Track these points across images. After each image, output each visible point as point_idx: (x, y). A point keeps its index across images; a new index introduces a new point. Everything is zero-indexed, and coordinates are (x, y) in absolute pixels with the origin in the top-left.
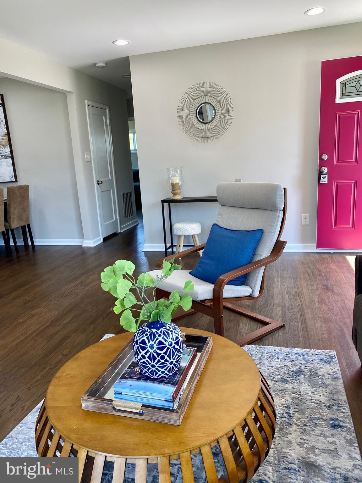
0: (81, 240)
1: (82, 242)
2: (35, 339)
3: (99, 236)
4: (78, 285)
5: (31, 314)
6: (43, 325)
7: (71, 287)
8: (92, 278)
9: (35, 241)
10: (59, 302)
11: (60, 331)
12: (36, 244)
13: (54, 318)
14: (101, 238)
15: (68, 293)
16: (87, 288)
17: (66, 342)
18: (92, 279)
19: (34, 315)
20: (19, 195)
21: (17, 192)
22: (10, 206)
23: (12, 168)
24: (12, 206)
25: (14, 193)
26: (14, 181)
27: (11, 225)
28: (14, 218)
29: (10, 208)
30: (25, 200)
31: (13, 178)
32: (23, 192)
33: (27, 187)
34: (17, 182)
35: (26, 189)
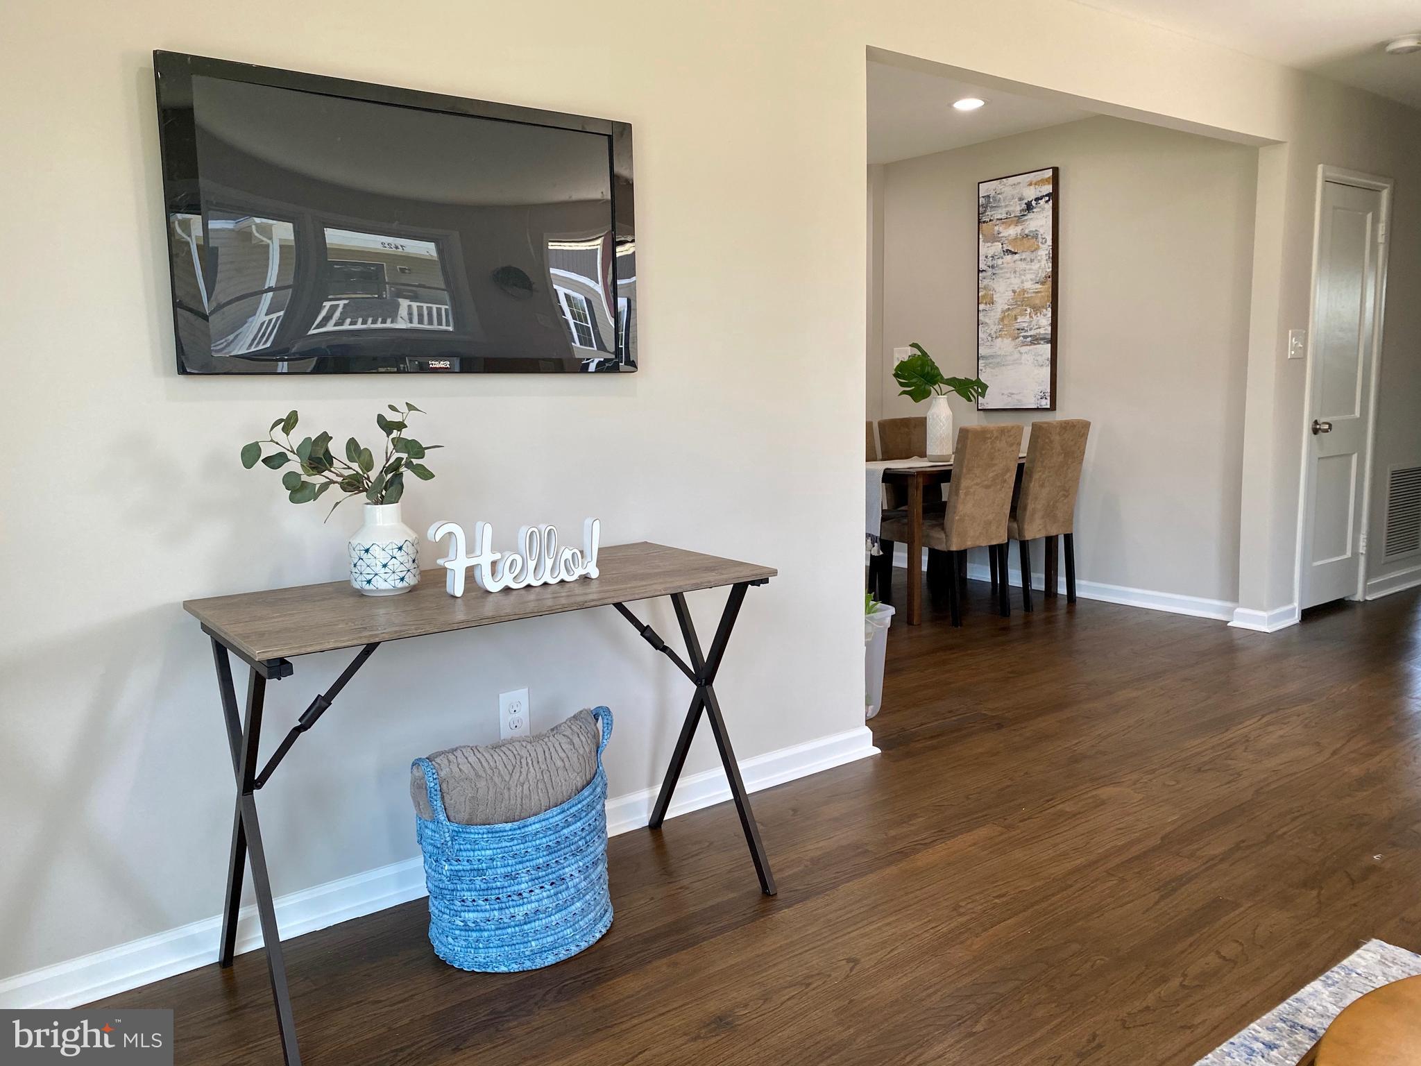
0: (1229, 605)
1: (1231, 612)
2: (1121, 875)
3: (1290, 601)
4: (1234, 743)
5: (1093, 796)
6: (1139, 841)
7: (1213, 747)
8: (1281, 733)
9: (1079, 585)
10: (1178, 782)
11: (1197, 876)
12: (1080, 593)
13: (1168, 829)
14: (1294, 609)
15: (1205, 763)
16: (1271, 763)
17: (1225, 919)
18: (1281, 737)
19: (1103, 803)
20: (1060, 448)
21: (1056, 438)
22: (1031, 477)
23: (1047, 371)
24: (1036, 476)
25: (1047, 440)
26: (1048, 407)
27: (1023, 528)
28: (1034, 511)
29: (1031, 481)
30: (1073, 462)
31: (1046, 399)
32: (1072, 440)
33: (1086, 426)
34: (1055, 410)
35: (1080, 432)
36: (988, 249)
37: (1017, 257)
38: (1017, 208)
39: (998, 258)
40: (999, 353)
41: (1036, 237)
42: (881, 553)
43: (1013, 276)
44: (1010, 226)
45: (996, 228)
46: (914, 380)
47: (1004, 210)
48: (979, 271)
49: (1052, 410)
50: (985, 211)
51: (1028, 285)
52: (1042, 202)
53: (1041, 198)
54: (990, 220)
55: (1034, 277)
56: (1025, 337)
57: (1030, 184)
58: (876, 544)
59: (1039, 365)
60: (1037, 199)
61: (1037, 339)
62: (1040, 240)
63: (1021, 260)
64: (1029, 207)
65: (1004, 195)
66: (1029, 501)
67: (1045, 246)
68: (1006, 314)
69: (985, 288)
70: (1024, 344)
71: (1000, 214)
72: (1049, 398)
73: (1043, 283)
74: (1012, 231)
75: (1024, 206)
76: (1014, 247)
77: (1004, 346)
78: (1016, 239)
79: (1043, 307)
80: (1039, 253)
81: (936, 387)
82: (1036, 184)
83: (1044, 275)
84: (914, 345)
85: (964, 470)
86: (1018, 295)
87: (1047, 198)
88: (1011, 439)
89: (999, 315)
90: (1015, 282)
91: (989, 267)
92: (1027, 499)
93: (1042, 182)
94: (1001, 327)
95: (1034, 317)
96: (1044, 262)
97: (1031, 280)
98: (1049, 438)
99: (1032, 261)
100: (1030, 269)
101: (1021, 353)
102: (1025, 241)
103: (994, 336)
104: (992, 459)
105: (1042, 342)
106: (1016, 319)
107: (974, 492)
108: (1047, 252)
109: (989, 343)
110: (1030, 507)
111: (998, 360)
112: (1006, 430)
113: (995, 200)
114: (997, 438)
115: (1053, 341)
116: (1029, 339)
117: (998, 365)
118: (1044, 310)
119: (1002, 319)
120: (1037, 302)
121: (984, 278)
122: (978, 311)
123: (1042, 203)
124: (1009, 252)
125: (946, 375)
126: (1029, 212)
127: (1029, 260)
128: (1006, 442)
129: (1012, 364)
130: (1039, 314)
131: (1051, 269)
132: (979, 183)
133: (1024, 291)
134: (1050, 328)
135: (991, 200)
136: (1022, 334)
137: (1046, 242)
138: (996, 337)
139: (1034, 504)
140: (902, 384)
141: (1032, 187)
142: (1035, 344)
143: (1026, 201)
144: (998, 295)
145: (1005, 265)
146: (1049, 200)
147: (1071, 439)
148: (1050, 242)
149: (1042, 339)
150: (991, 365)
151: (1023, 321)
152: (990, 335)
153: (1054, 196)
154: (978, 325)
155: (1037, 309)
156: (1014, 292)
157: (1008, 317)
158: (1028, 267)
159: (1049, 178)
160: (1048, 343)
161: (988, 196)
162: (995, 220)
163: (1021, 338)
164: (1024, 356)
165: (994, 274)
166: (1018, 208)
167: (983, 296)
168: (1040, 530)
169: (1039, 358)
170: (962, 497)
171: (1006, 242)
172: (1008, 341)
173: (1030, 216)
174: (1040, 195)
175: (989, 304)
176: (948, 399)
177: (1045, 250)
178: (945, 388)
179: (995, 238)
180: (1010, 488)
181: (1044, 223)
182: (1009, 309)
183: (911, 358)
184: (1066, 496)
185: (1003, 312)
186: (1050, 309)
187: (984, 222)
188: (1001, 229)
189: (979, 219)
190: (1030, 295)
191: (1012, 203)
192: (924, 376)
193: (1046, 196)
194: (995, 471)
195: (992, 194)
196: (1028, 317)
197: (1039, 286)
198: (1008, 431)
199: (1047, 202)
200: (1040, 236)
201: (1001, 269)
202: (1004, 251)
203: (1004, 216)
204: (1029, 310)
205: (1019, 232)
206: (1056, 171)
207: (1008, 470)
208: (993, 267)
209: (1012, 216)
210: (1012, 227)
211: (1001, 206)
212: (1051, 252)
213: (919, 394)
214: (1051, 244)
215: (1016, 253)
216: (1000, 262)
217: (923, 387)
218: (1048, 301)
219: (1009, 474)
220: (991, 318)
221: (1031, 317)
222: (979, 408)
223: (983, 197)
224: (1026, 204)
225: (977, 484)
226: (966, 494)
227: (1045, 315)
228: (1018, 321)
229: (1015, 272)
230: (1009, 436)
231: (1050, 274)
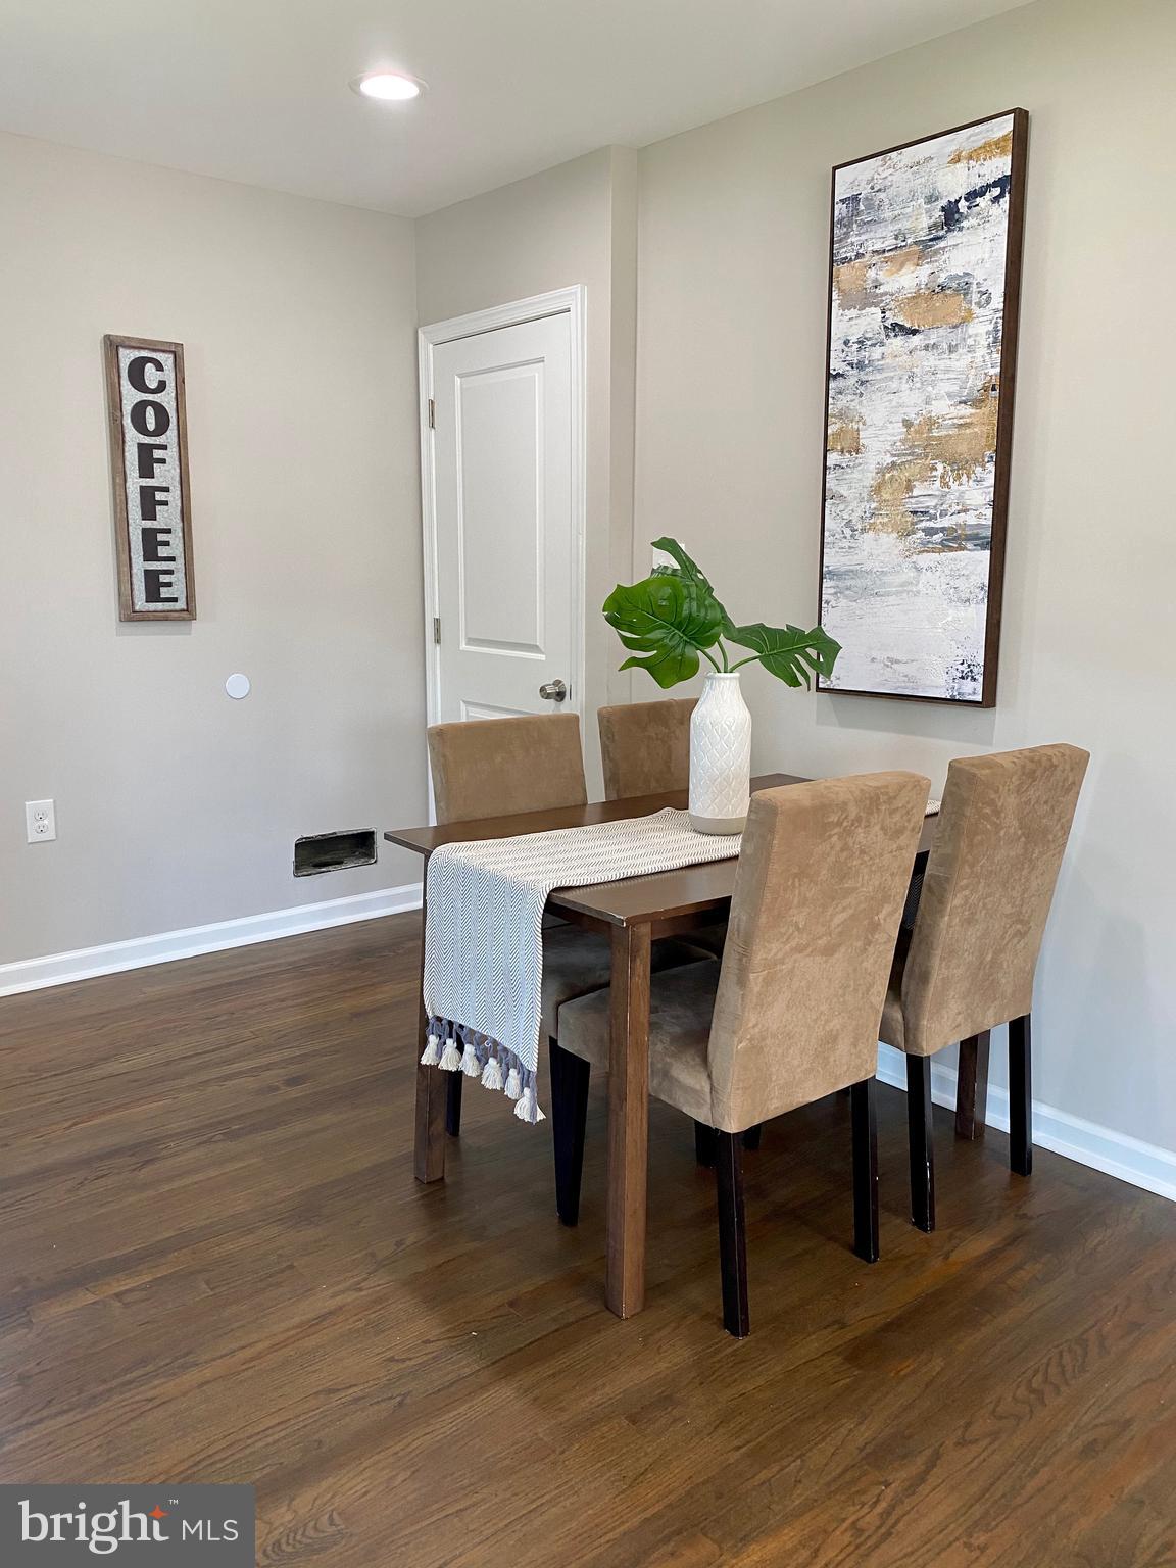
20: (1015, 823)
21: (1011, 802)
22: (942, 901)
23: (977, 615)
24: (955, 901)
25: (988, 810)
26: (979, 698)
27: (917, 1028)
28: (946, 981)
29: (941, 912)
30: (1042, 854)
31: (974, 679)
32: (1046, 803)
33: (1078, 761)
34: (995, 706)
35: (1066, 779)
36: (851, 324)
37: (916, 340)
38: (922, 220)
39: (874, 345)
40: (867, 566)
41: (964, 289)
42: (540, 1116)
43: (905, 386)
44: (902, 266)
45: (871, 273)
46: (657, 634)
47: (888, 231)
48: (829, 376)
49: (988, 707)
50: (847, 235)
51: (942, 408)
52: (983, 202)
53: (980, 193)
54: (859, 256)
55: (956, 388)
56: (930, 532)
57: (957, 160)
58: (526, 1091)
59: (959, 599)
60: (971, 196)
61: (954, 539)
62: (975, 297)
63: (926, 348)
64: (951, 217)
65: (892, 192)
66: (936, 962)
67: (987, 312)
68: (888, 475)
69: (841, 416)
70: (926, 548)
71: (880, 238)
72: (981, 679)
73: (977, 403)
74: (909, 279)
75: (938, 215)
76: (910, 317)
77: (880, 549)
78: (917, 296)
79: (975, 462)
80: (971, 331)
81: (713, 651)
82: (970, 158)
83: (980, 384)
84: (668, 545)
85: (763, 919)
86: (916, 432)
87: (997, 191)
88: (897, 817)
89: (869, 478)
90: (911, 402)
91: (851, 365)
92: (928, 956)
93: (988, 149)
94: (873, 506)
95: (954, 486)
96: (982, 352)
97: (950, 395)
98: (992, 803)
99: (952, 349)
100: (947, 371)
101: (918, 570)
102: (938, 301)
103: (859, 527)
104: (843, 877)
105: (969, 546)
106: (909, 488)
107: (792, 971)
108: (991, 327)
109: (846, 544)
110: (936, 978)
111: (867, 582)
112: (883, 798)
113: (869, 207)
114: (859, 819)
115: (997, 543)
116: (938, 537)
117: (866, 592)
118: (979, 469)
119: (877, 489)
120: (962, 448)
121: (841, 393)
122: (825, 468)
123: (982, 205)
124: (898, 329)
125: (739, 621)
126: (950, 230)
127: (946, 347)
128: (882, 828)
129: (898, 593)
130: (964, 478)
131: (999, 369)
132: (835, 169)
133: (931, 422)
134: (989, 513)
135: (862, 207)
136: (923, 525)
137: (988, 302)
138: (863, 530)
139: (948, 967)
140: (627, 642)
141: (962, 165)
142: (952, 549)
143: (944, 203)
144: (871, 430)
145: (888, 361)
146: (1002, 195)
147: (1045, 798)
148: (998, 302)
149: (968, 538)
150: (847, 592)
151: (925, 493)
152: (849, 523)
153: (1014, 185)
154: (824, 500)
155: (960, 466)
156: (907, 424)
157: (891, 480)
158: (942, 365)
159: (1004, 138)
160: (983, 548)
161: (855, 199)
162: (867, 256)
163: (921, 534)
164: (926, 576)
165: (862, 383)
166: (925, 222)
167: (837, 434)
168: (959, 1025)
169: (961, 583)
170: (756, 989)
171: (893, 305)
172: (889, 539)
173: (954, 238)
174: (979, 183)
175: (850, 452)
176: (741, 680)
177: (985, 324)
178: (737, 651)
179: (867, 298)
180: (889, 941)
181: (987, 256)
182: (893, 463)
183: (655, 575)
184: (1021, 935)
185: (881, 471)
186: (991, 467)
187: (845, 260)
188: (882, 276)
189: (832, 254)
190: (944, 433)
191: (908, 210)
192: (680, 623)
193: (995, 184)
194: (850, 906)
195: (865, 191)
196: (938, 483)
197: (967, 411)
198: (891, 799)
199: (996, 200)
200: (974, 286)
201: (880, 370)
202: (886, 327)
203: (890, 243)
204: (940, 467)
205: (924, 279)
206: (1022, 118)
207: (886, 899)
208: (860, 366)
209: (909, 241)
210: (909, 267)
211: (884, 220)
212: (1001, 327)
213: (672, 668)
214: (1001, 306)
215: (914, 332)
216: (877, 353)
217: (679, 651)
218: (989, 447)
219: (887, 908)
220: (853, 483)
221: (946, 485)
222: (821, 685)
223: (843, 201)
224: (943, 208)
225: (799, 949)
226: (768, 982)
227: (978, 481)
228: (915, 493)
229: (911, 377)
230: (892, 812)
231: (996, 381)
